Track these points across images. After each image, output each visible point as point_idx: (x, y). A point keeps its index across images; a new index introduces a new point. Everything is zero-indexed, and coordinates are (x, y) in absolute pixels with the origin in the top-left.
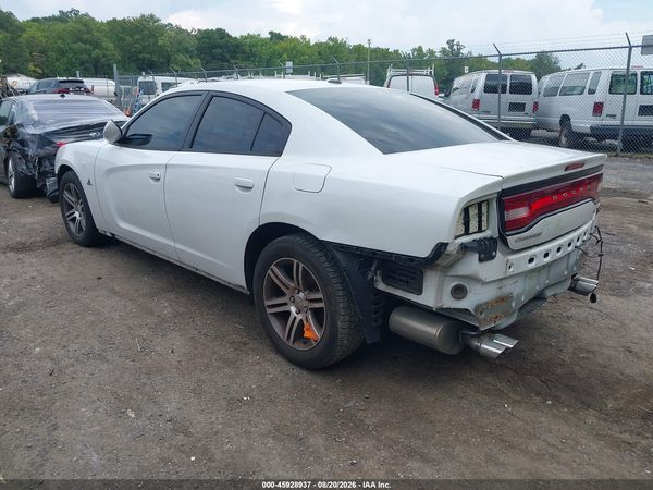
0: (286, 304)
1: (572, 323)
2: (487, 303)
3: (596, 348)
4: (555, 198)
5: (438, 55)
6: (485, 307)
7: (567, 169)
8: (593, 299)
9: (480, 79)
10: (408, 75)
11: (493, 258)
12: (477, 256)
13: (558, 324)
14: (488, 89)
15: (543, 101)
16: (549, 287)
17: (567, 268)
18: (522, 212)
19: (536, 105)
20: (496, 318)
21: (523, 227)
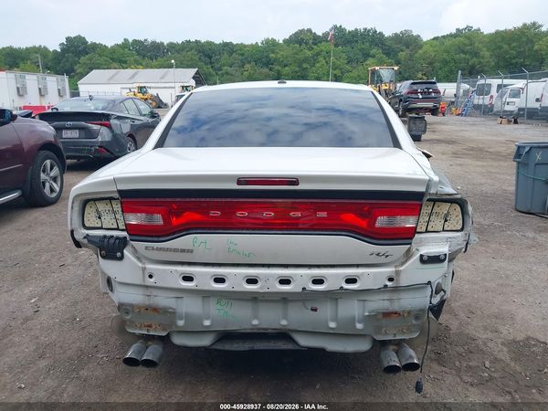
2: (130, 305)
6: (129, 309)
11: (120, 259)
20: (150, 326)
21: (159, 236)
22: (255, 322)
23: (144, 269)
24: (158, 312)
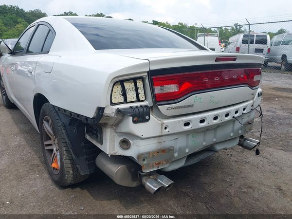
0: (51, 145)
1: (247, 166)
2: (149, 153)
3: (257, 185)
4: (206, 80)
5: (230, 30)
6: (146, 155)
7: (217, 60)
8: (258, 152)
9: (241, 37)
10: (204, 36)
11: (147, 120)
12: (131, 118)
13: (238, 166)
14: (244, 42)
15: (273, 48)
16: (217, 143)
17: (233, 131)
18: (173, 88)
19: (269, 50)
20: (159, 163)
21: (174, 100)
22: (204, 144)
23: (162, 124)
24: (165, 152)
